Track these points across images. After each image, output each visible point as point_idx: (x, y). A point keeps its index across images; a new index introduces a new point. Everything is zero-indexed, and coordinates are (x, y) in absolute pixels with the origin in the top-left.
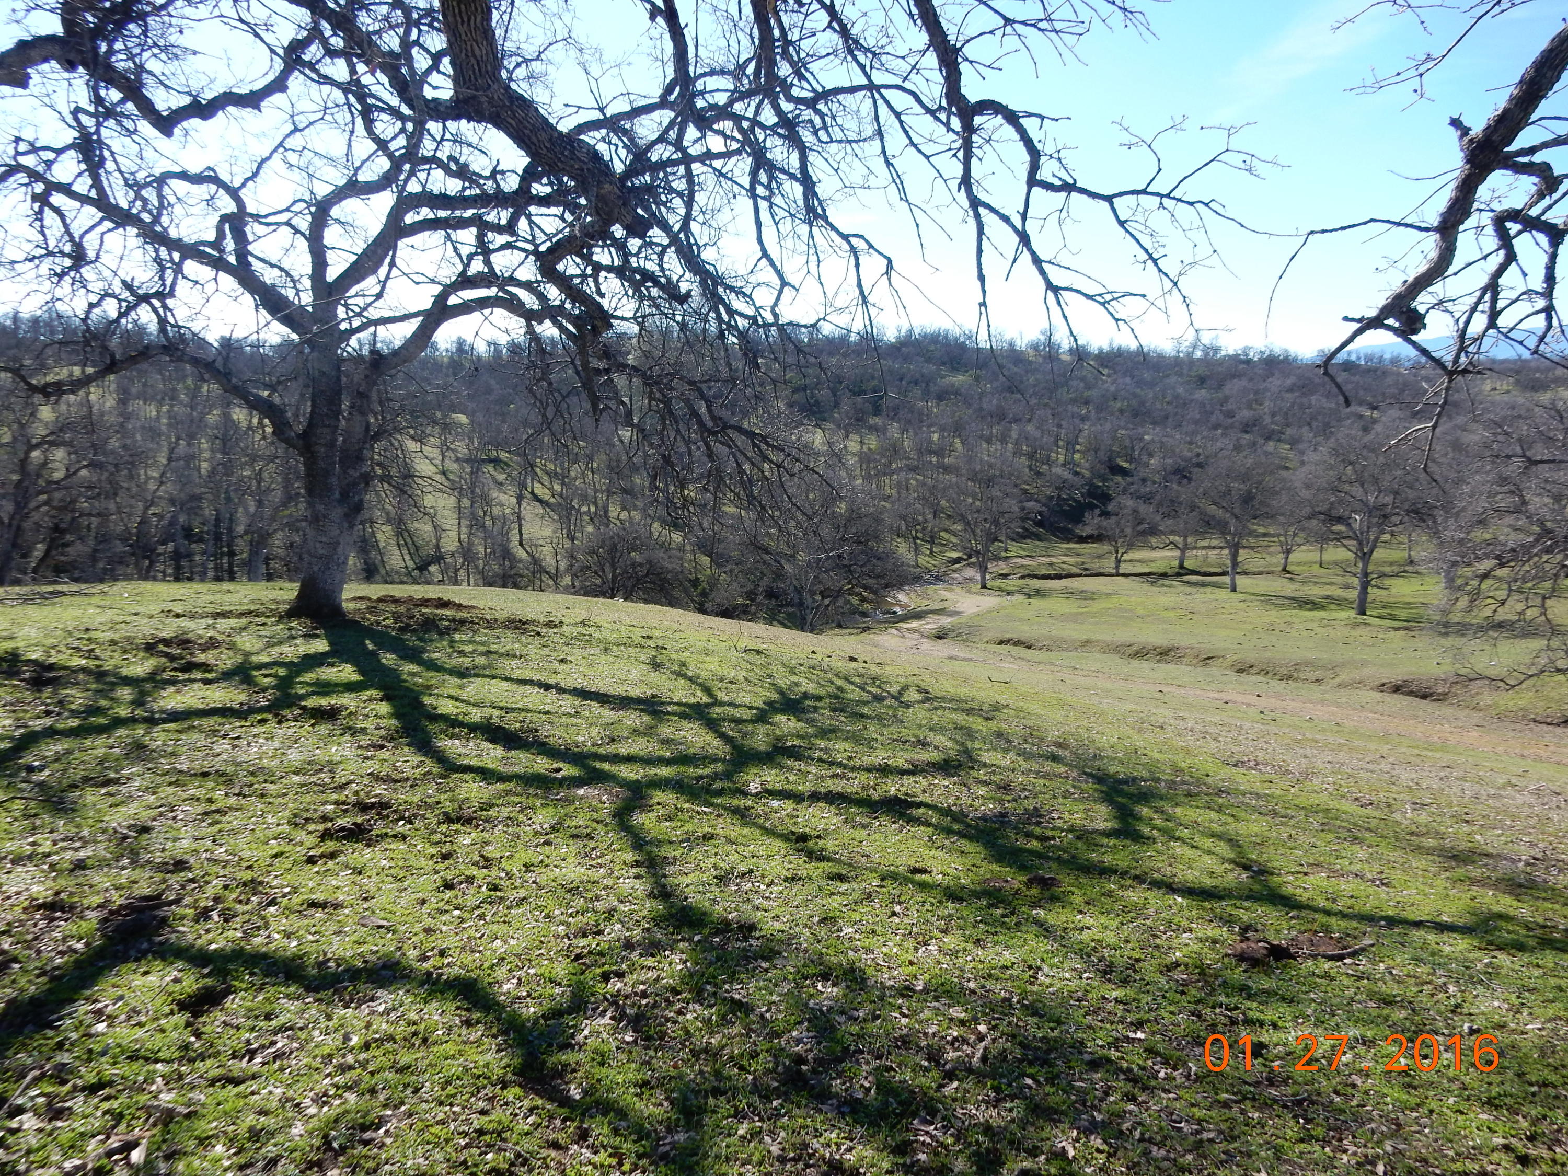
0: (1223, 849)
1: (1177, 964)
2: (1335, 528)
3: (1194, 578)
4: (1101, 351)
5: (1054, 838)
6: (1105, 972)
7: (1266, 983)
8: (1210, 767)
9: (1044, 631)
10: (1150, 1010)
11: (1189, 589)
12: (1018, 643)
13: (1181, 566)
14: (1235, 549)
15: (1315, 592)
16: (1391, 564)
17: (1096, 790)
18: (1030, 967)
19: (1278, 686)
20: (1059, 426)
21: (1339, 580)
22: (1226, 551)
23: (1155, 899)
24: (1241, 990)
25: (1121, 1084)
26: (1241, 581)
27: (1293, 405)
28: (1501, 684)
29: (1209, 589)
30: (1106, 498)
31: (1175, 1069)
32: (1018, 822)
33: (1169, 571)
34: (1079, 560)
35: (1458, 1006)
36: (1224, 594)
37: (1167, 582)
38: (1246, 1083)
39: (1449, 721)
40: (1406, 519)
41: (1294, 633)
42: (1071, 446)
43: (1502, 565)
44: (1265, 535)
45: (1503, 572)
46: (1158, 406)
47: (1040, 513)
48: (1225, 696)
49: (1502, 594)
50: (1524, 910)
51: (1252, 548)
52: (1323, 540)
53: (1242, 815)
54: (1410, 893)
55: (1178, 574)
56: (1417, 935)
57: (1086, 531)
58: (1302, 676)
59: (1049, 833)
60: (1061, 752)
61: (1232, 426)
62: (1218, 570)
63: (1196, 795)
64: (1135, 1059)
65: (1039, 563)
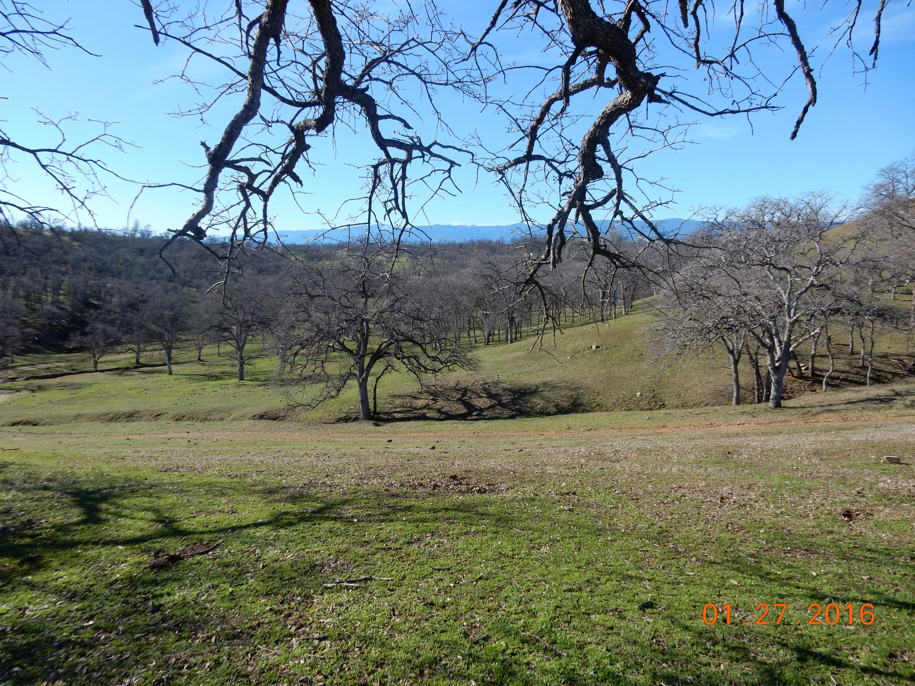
0: (150, 515)
1: (116, 581)
2: (224, 334)
3: (146, 369)
4: (73, 230)
5: (41, 534)
6: (71, 598)
7: (166, 575)
8: (148, 475)
9: (46, 413)
10: (98, 609)
11: (144, 376)
12: (27, 423)
13: (138, 362)
14: (169, 350)
15: (217, 370)
16: (255, 351)
17: (73, 501)
18: (20, 609)
19: (199, 425)
20: (47, 278)
21: (228, 362)
22: (164, 351)
23: (105, 551)
24: (152, 583)
25: (78, 650)
26: (174, 368)
27: (196, 267)
28: (309, 407)
29: (156, 375)
30: (84, 323)
31: (111, 632)
32: (15, 531)
33: (131, 366)
34: (68, 364)
35: (259, 558)
36: (165, 377)
37: (129, 373)
38: (149, 626)
39: (286, 430)
40: (259, 327)
41: (207, 394)
42: (56, 291)
43: (303, 348)
44: (186, 340)
45: (304, 351)
46: (115, 266)
47: (37, 336)
48: (168, 436)
49: (304, 363)
50: (295, 508)
51: (179, 348)
52: (219, 341)
53: (164, 495)
54: (245, 514)
55: (136, 367)
56: (245, 531)
57: (72, 345)
58: (212, 417)
59: (38, 532)
60: (51, 484)
61: (162, 278)
62: (161, 363)
63: (137, 491)
64: (87, 635)
65: (40, 368)
